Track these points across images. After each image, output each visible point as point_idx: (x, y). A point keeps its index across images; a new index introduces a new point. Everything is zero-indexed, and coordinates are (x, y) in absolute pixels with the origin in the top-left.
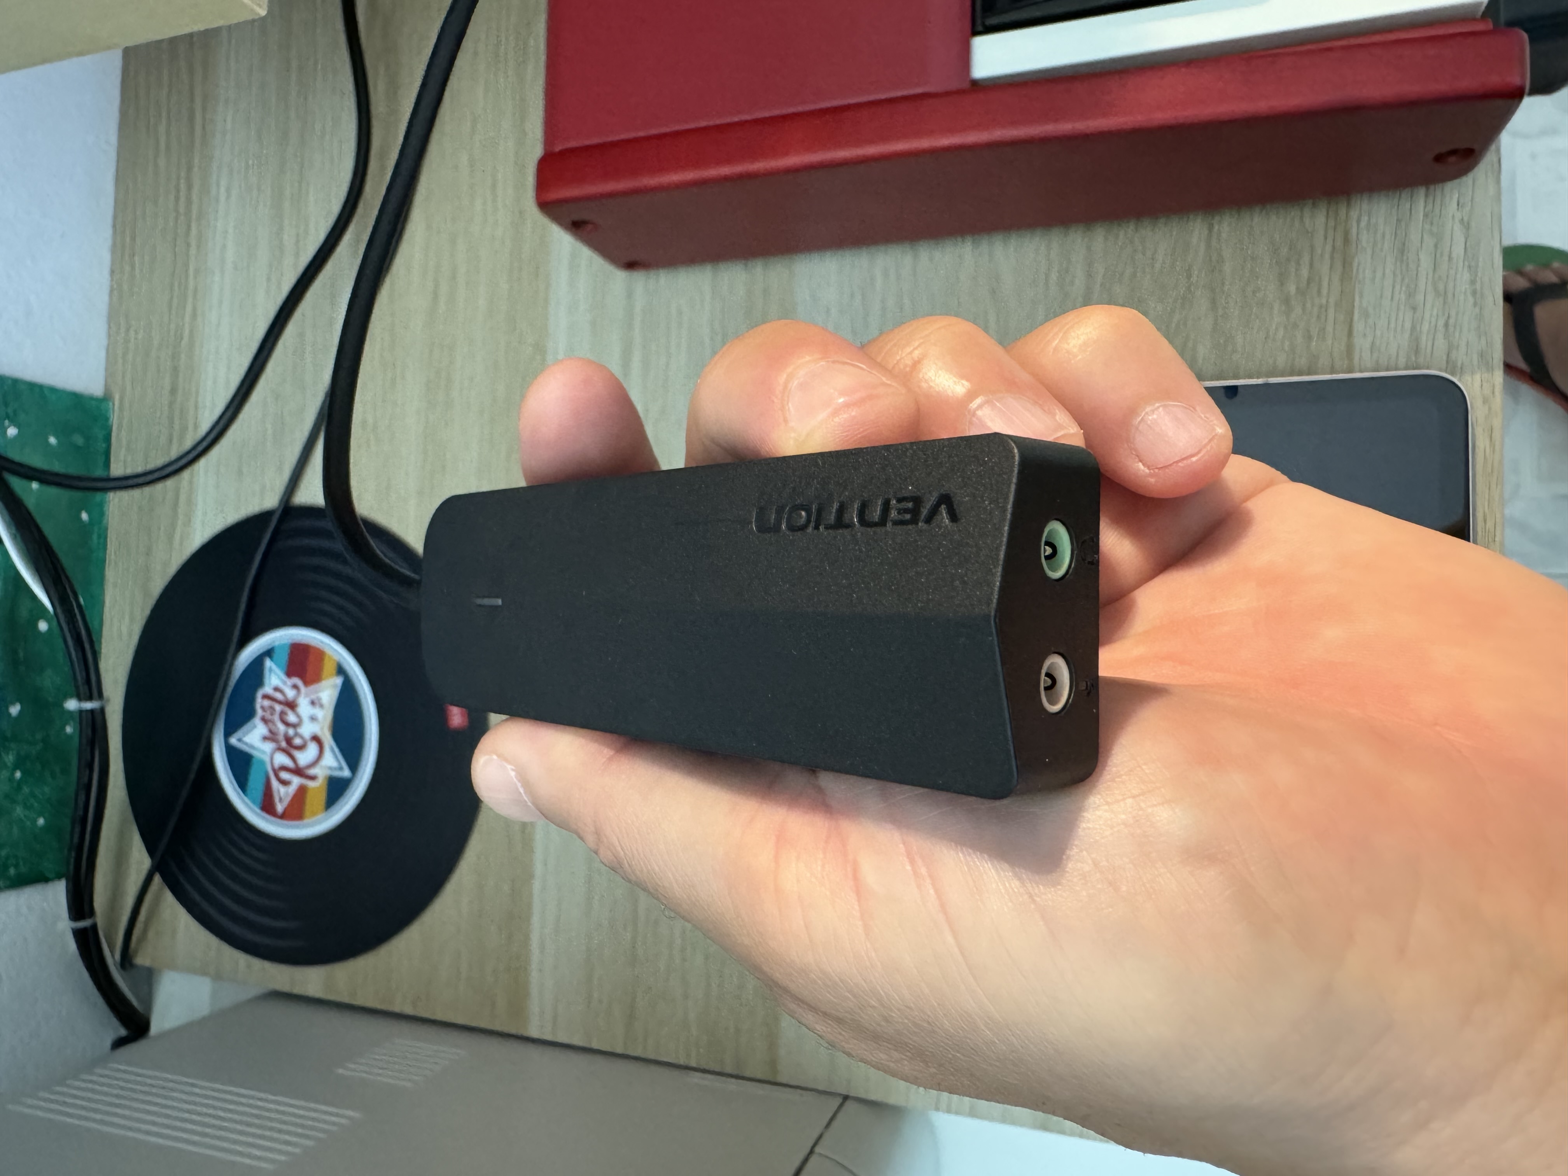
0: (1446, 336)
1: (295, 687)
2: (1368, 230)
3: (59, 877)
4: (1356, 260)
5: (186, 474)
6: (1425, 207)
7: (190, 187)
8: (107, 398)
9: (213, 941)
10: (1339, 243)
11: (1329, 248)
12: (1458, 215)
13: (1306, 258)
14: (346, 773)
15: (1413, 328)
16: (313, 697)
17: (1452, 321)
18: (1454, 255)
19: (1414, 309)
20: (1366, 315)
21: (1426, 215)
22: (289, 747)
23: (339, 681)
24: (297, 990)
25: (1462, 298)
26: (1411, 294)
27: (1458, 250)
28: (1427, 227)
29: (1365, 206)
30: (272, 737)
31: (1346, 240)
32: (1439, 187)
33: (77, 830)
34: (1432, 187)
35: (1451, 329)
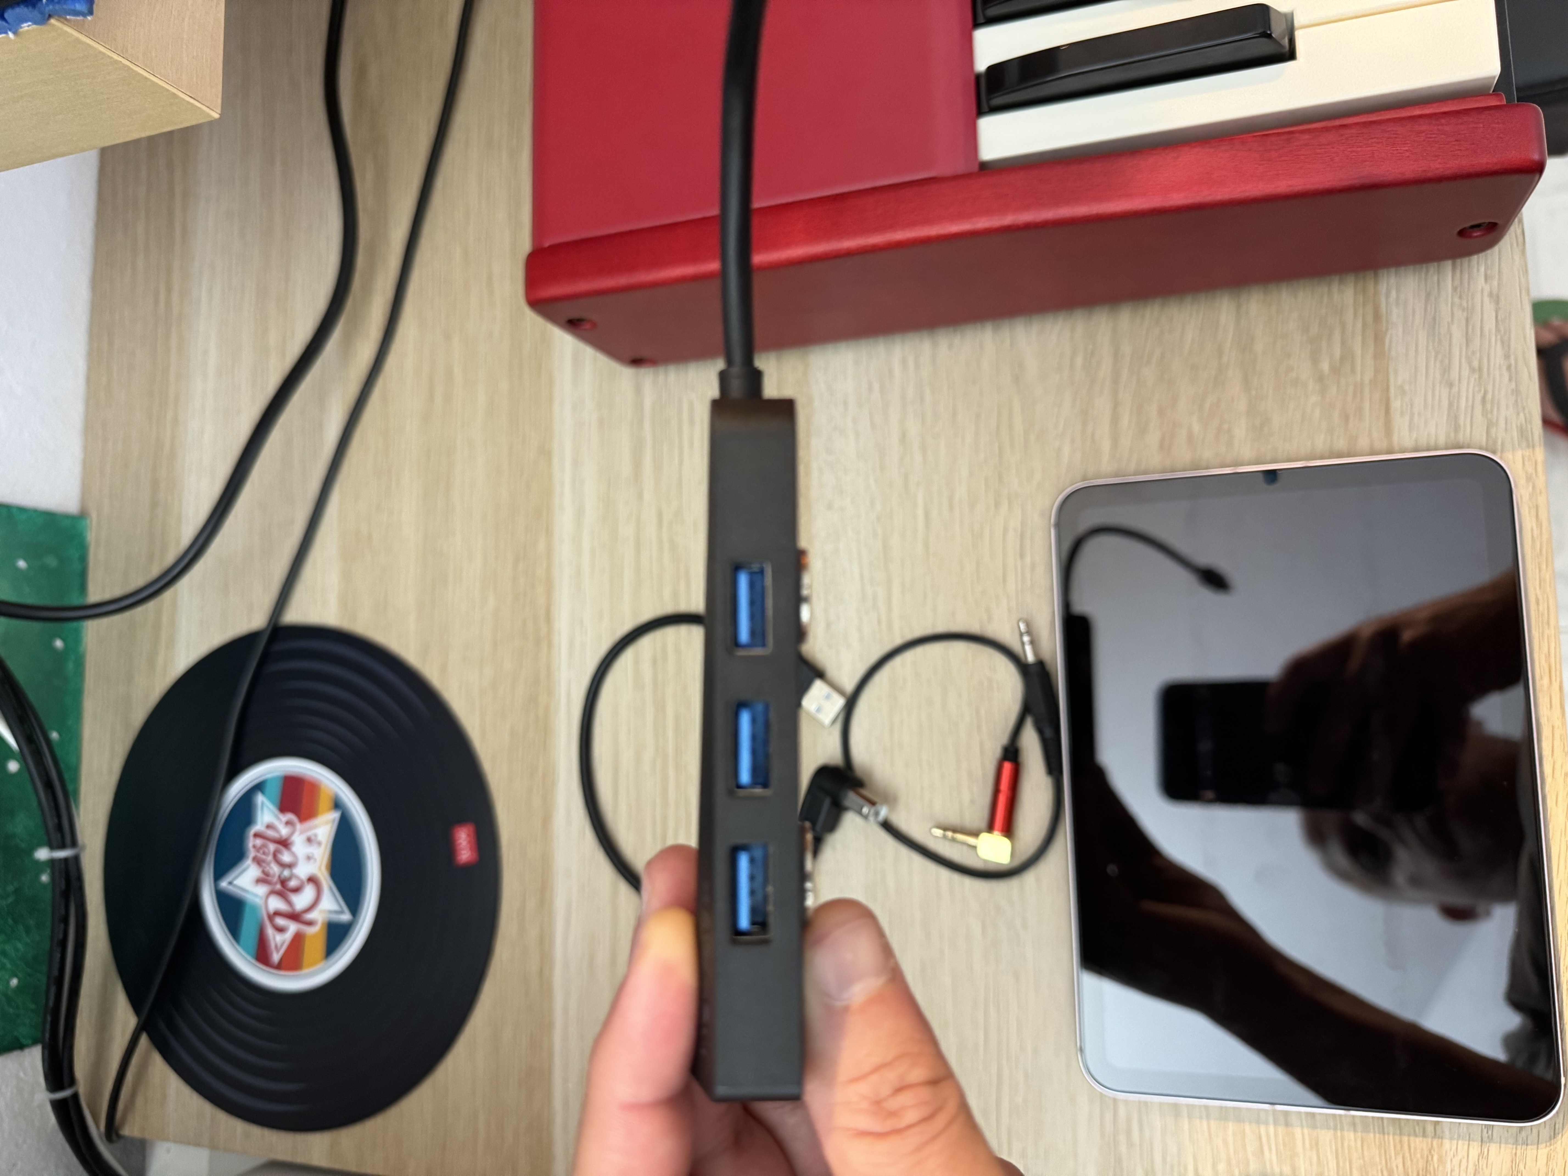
0: (1485, 413)
1: (288, 823)
2: (1397, 304)
3: (35, 1042)
4: (1388, 336)
5: (167, 595)
6: (1453, 280)
7: (169, 290)
8: (83, 515)
9: (207, 1108)
10: (1370, 319)
11: (1359, 325)
12: (1487, 289)
13: (1337, 336)
14: (346, 917)
15: (1450, 405)
16: (309, 834)
17: (1489, 396)
18: (1486, 330)
19: (1451, 385)
20: (1402, 391)
21: (1455, 289)
22: (284, 889)
23: (335, 815)
24: (300, 1159)
25: (1497, 373)
26: (1446, 370)
27: (1490, 324)
28: (1457, 300)
29: (1393, 280)
30: (264, 880)
31: (1377, 317)
32: (1465, 260)
33: (53, 990)
34: (1458, 261)
35: (1489, 406)
